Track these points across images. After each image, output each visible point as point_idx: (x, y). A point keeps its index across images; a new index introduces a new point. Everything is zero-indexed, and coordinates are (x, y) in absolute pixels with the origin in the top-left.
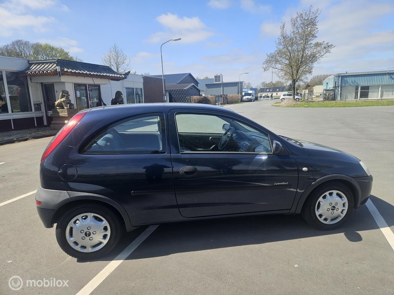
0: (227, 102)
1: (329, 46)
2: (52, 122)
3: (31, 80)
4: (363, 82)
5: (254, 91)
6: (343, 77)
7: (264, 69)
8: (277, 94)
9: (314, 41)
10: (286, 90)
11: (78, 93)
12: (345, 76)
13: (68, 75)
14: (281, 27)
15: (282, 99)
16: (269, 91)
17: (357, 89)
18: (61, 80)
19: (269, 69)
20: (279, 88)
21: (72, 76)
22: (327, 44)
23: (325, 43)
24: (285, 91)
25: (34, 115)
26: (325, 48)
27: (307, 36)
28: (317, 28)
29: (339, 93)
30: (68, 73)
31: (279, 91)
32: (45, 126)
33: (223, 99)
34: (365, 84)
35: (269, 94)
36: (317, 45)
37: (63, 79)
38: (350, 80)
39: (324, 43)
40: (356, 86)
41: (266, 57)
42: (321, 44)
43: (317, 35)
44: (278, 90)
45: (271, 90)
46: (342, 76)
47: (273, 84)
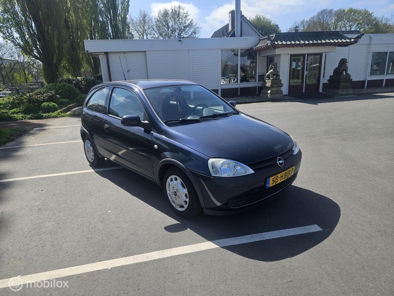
2: (262, 91)
3: (259, 54)
11: (294, 64)
13: (280, 47)
18: (275, 52)
21: (284, 47)
25: (257, 85)
30: (279, 46)
32: (257, 95)
37: (278, 51)
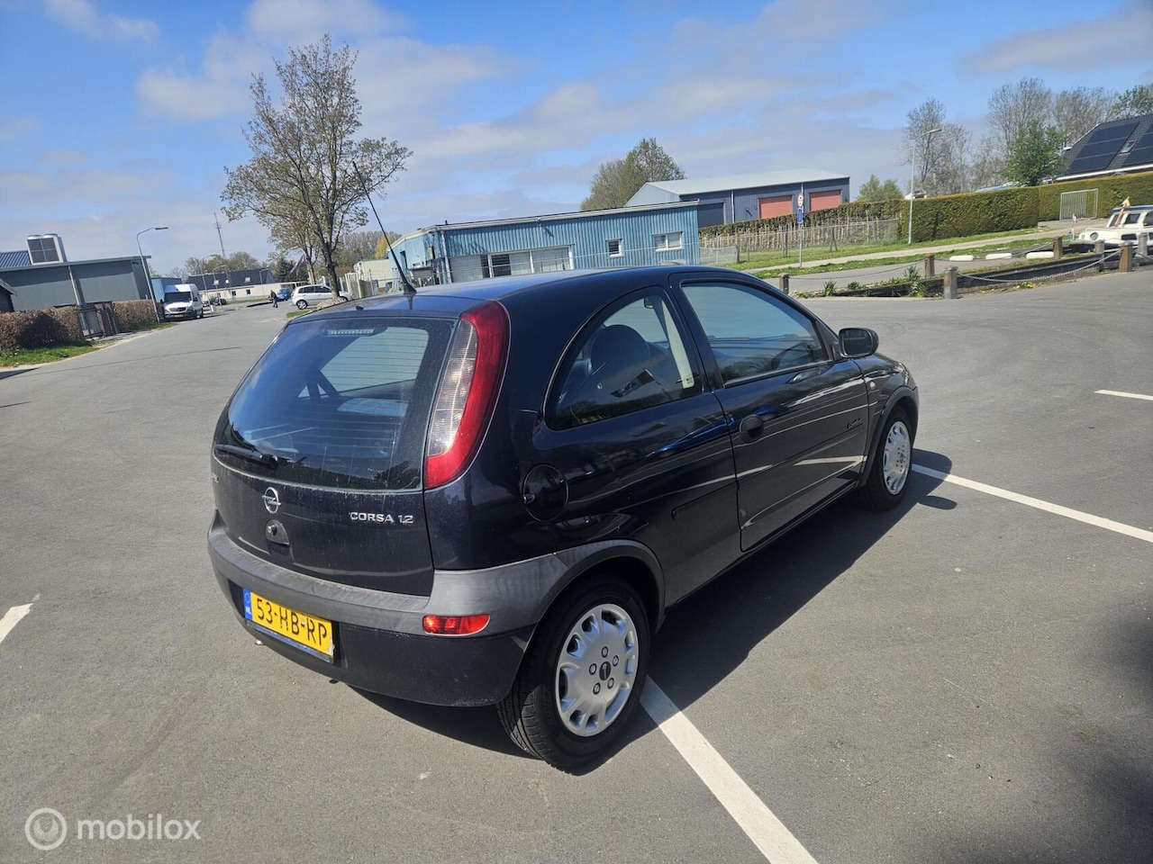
0: (118, 325)
1: (397, 152)
4: (495, 245)
5: (194, 285)
6: (448, 234)
7: (228, 214)
8: (249, 292)
9: (357, 137)
10: (272, 279)
12: (453, 230)
14: (251, 87)
15: (298, 302)
16: (222, 286)
17: (485, 263)
19: (243, 215)
20: (248, 273)
22: (393, 144)
23: (388, 142)
24: (271, 282)
26: (389, 156)
27: (335, 121)
28: (356, 101)
29: (449, 275)
31: (253, 283)
33: (100, 319)
34: (500, 250)
35: (222, 293)
36: (369, 147)
38: (464, 240)
39: (385, 142)
40: (482, 256)
41: (226, 179)
42: (378, 146)
43: (359, 118)
44: (248, 279)
45: (227, 282)
46: (445, 231)
47: (225, 262)
